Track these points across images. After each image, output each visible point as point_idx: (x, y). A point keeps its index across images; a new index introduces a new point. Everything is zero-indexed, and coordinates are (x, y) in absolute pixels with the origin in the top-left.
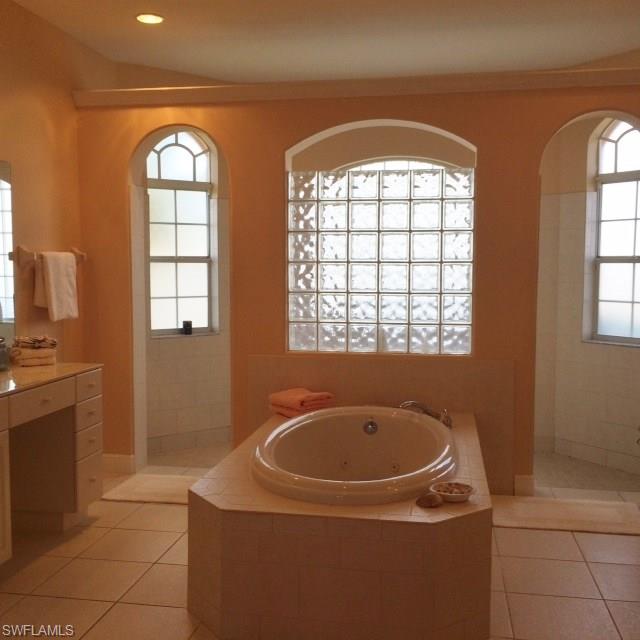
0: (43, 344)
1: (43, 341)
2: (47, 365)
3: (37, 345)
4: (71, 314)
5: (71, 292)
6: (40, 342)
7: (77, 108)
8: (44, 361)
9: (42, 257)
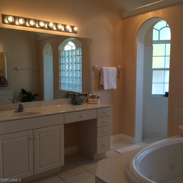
0: (95, 97)
1: (95, 96)
2: (96, 104)
3: (93, 97)
4: (113, 87)
5: (113, 80)
6: (94, 96)
7: (123, 19)
8: (95, 103)
9: (102, 69)
